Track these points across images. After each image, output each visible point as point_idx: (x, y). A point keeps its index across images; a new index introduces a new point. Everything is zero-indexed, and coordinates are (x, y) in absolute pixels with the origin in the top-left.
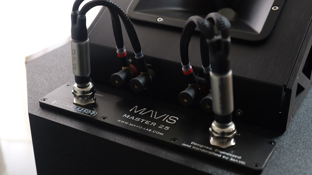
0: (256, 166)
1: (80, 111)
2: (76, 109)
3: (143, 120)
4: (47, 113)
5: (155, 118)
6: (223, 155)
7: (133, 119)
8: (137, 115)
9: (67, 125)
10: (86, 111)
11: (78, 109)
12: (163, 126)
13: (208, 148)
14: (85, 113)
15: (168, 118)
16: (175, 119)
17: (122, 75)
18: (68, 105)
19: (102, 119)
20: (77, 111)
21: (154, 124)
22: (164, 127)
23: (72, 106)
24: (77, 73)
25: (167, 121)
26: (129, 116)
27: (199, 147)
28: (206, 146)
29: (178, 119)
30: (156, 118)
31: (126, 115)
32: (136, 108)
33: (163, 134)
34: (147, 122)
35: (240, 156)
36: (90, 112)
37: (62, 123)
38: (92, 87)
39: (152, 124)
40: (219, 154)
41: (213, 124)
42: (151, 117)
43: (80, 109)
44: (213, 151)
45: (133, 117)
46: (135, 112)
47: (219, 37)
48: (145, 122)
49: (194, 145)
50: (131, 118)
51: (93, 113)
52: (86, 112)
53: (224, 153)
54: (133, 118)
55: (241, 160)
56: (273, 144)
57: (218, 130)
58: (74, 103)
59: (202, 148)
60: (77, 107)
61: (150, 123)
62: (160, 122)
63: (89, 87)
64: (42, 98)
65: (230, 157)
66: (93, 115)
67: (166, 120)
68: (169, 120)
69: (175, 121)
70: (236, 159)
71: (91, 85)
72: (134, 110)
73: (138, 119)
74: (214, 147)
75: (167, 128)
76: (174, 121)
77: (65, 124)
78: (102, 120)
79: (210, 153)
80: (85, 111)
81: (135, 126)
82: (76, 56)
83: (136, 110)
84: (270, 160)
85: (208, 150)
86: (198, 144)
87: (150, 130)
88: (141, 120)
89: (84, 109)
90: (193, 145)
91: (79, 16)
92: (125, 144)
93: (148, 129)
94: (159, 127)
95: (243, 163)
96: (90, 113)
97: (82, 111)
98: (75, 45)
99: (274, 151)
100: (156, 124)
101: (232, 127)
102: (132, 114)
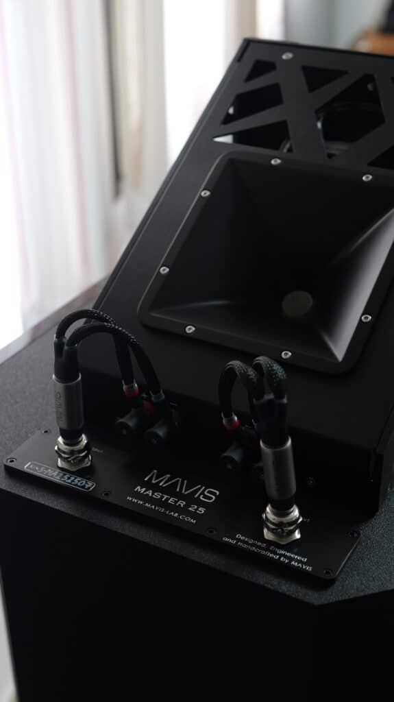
0: (327, 573)
1: (69, 481)
2: (62, 477)
3: (166, 497)
4: (18, 485)
5: (183, 492)
6: (281, 555)
7: (150, 495)
8: (156, 488)
9: (50, 505)
10: (78, 481)
11: (66, 477)
12: (196, 507)
13: (260, 544)
14: (76, 485)
15: (202, 493)
16: (214, 494)
17: (130, 421)
18: (50, 470)
19: (103, 495)
20: (64, 481)
21: (182, 503)
22: (197, 509)
23: (57, 472)
24: (64, 425)
25: (201, 498)
26: (144, 489)
27: (246, 543)
28: (258, 541)
29: (218, 493)
30: (185, 491)
31: (139, 487)
32: (153, 474)
33: (194, 521)
34: (171, 501)
35: (305, 557)
36: (84, 482)
37: (43, 502)
38: (86, 442)
39: (179, 503)
40: (276, 553)
41: (268, 509)
42: (178, 490)
43: (69, 478)
44: (267, 549)
45: (151, 491)
46: (153, 482)
47: (271, 396)
48: (168, 499)
49: (241, 539)
50: (147, 493)
51: (90, 486)
52: (79, 484)
53: (283, 552)
54: (150, 493)
55: (306, 563)
56: (355, 535)
57: (274, 519)
58: (58, 467)
59: (252, 545)
60: (65, 475)
61: (176, 502)
62: (191, 499)
63: (81, 443)
64: (8, 457)
65: (291, 559)
66: (89, 488)
67: (200, 495)
68: (205, 497)
69: (214, 497)
70: (299, 562)
71: (84, 440)
72: (151, 479)
73: (157, 495)
74: (269, 542)
75: (202, 510)
76: (212, 498)
77: (47, 504)
78: (103, 497)
79: (264, 553)
80: (76, 480)
81: (153, 507)
82: (62, 401)
83: (154, 479)
84: (350, 562)
85: (260, 547)
86: (246, 537)
87: (176, 515)
88: (162, 497)
89: (76, 478)
90: (239, 540)
91: (66, 348)
92: (139, 538)
93: (172, 513)
94: (190, 509)
95: (309, 568)
96: (84, 486)
97: (73, 481)
98: (60, 386)
99: (357, 546)
100: (185, 503)
101: (296, 513)
102: (148, 485)
